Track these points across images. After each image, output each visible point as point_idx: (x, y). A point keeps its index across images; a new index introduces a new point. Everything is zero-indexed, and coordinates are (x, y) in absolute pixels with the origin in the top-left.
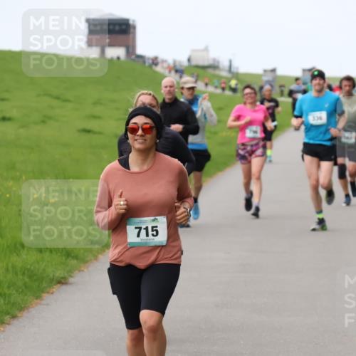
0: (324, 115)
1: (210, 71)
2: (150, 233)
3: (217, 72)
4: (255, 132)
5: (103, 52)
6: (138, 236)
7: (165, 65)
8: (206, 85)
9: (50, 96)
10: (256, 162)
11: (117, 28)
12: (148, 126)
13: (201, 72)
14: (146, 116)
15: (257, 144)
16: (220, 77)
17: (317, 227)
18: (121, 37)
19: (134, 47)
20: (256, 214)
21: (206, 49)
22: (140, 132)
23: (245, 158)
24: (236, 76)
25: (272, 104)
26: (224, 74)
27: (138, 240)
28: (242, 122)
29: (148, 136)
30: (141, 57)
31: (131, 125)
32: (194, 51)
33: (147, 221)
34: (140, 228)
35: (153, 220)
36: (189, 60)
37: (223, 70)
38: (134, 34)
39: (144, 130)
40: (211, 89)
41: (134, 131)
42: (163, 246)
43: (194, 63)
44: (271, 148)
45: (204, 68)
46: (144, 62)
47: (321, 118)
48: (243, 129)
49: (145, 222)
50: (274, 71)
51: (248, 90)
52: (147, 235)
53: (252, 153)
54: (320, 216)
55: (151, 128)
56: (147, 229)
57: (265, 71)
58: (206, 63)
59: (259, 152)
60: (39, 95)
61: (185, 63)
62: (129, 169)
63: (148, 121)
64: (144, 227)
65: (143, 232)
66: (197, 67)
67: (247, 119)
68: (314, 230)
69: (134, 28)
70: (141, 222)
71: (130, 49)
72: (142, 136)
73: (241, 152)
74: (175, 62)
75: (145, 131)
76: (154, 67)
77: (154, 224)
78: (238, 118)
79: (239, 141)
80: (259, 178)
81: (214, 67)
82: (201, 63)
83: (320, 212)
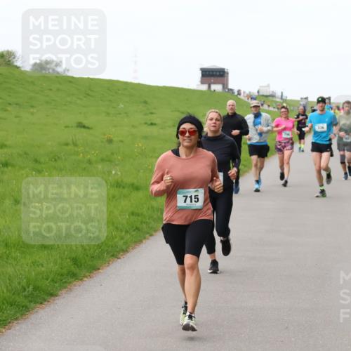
0: (325, 126)
1: (270, 98)
2: (193, 199)
3: (274, 99)
4: (288, 134)
5: (209, 87)
6: (185, 202)
7: (245, 95)
8: (269, 106)
9: (179, 111)
10: (287, 153)
11: (218, 73)
12: (192, 130)
13: (265, 98)
14: (192, 123)
15: (288, 142)
16: (276, 102)
17: (319, 195)
18: (220, 79)
19: (227, 85)
20: (285, 185)
21: (268, 86)
22: (187, 134)
23: (280, 151)
24: (285, 101)
25: (304, 117)
26: (278, 100)
27: (185, 205)
28: (280, 128)
29: (193, 137)
30: (231, 90)
31: (181, 129)
32: (261, 87)
33: (191, 192)
34: (187, 197)
35: (196, 191)
36: (258, 92)
37: (278, 98)
38: (227, 77)
39: (189, 132)
40: (271, 109)
41: (183, 133)
42: (200, 210)
43: (261, 93)
44: (304, 144)
45: (267, 96)
46: (233, 93)
47: (323, 128)
48: (280, 133)
49: (190, 192)
50: (306, 98)
51: (283, 110)
52: (191, 201)
53: (284, 147)
54: (322, 188)
55: (194, 131)
56: (191, 197)
57: (302, 98)
58: (268, 94)
59: (289, 147)
60: (172, 111)
61: (256, 94)
62: (179, 156)
63: (193, 126)
64: (189, 195)
65: (189, 199)
66: (263, 96)
67: (283, 126)
68: (317, 197)
69: (228, 73)
70: (188, 192)
71: (225, 85)
72: (189, 137)
73: (279, 147)
74: (250, 92)
75: (191, 133)
76: (239, 96)
77: (196, 194)
78: (277, 126)
79: (277, 139)
80: (288, 163)
81: (273, 96)
82: (265, 94)
83: (322, 185)
